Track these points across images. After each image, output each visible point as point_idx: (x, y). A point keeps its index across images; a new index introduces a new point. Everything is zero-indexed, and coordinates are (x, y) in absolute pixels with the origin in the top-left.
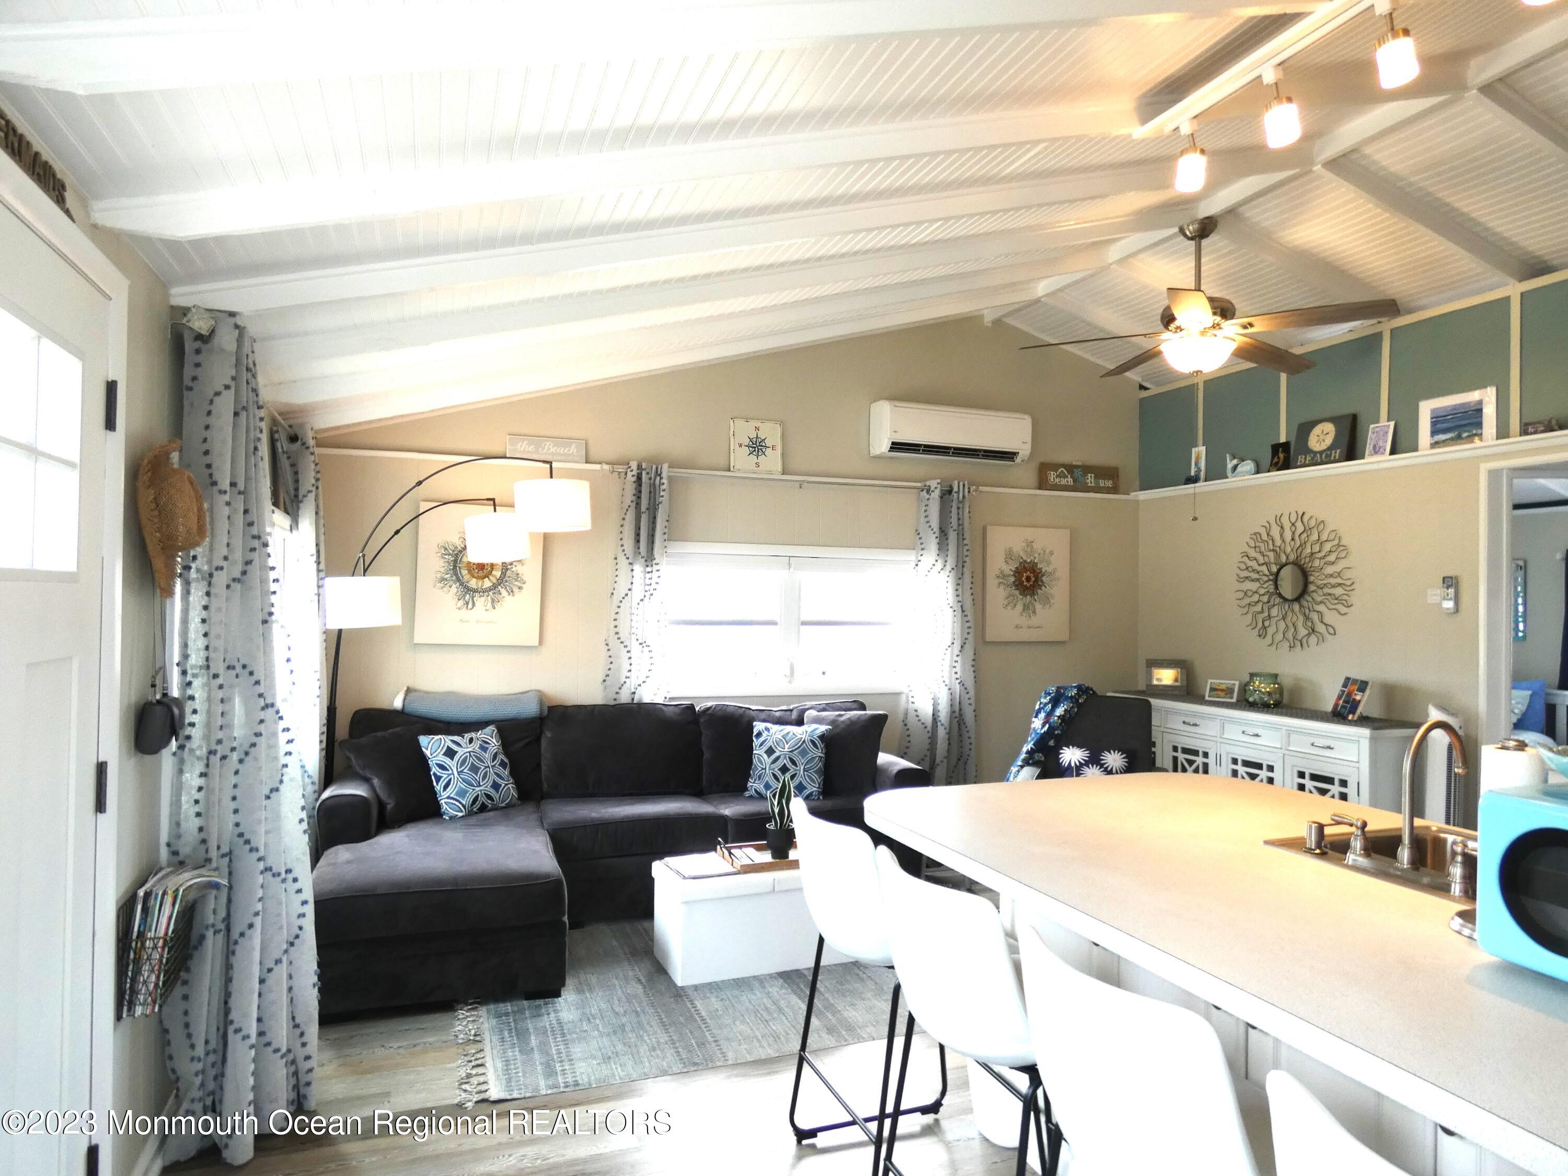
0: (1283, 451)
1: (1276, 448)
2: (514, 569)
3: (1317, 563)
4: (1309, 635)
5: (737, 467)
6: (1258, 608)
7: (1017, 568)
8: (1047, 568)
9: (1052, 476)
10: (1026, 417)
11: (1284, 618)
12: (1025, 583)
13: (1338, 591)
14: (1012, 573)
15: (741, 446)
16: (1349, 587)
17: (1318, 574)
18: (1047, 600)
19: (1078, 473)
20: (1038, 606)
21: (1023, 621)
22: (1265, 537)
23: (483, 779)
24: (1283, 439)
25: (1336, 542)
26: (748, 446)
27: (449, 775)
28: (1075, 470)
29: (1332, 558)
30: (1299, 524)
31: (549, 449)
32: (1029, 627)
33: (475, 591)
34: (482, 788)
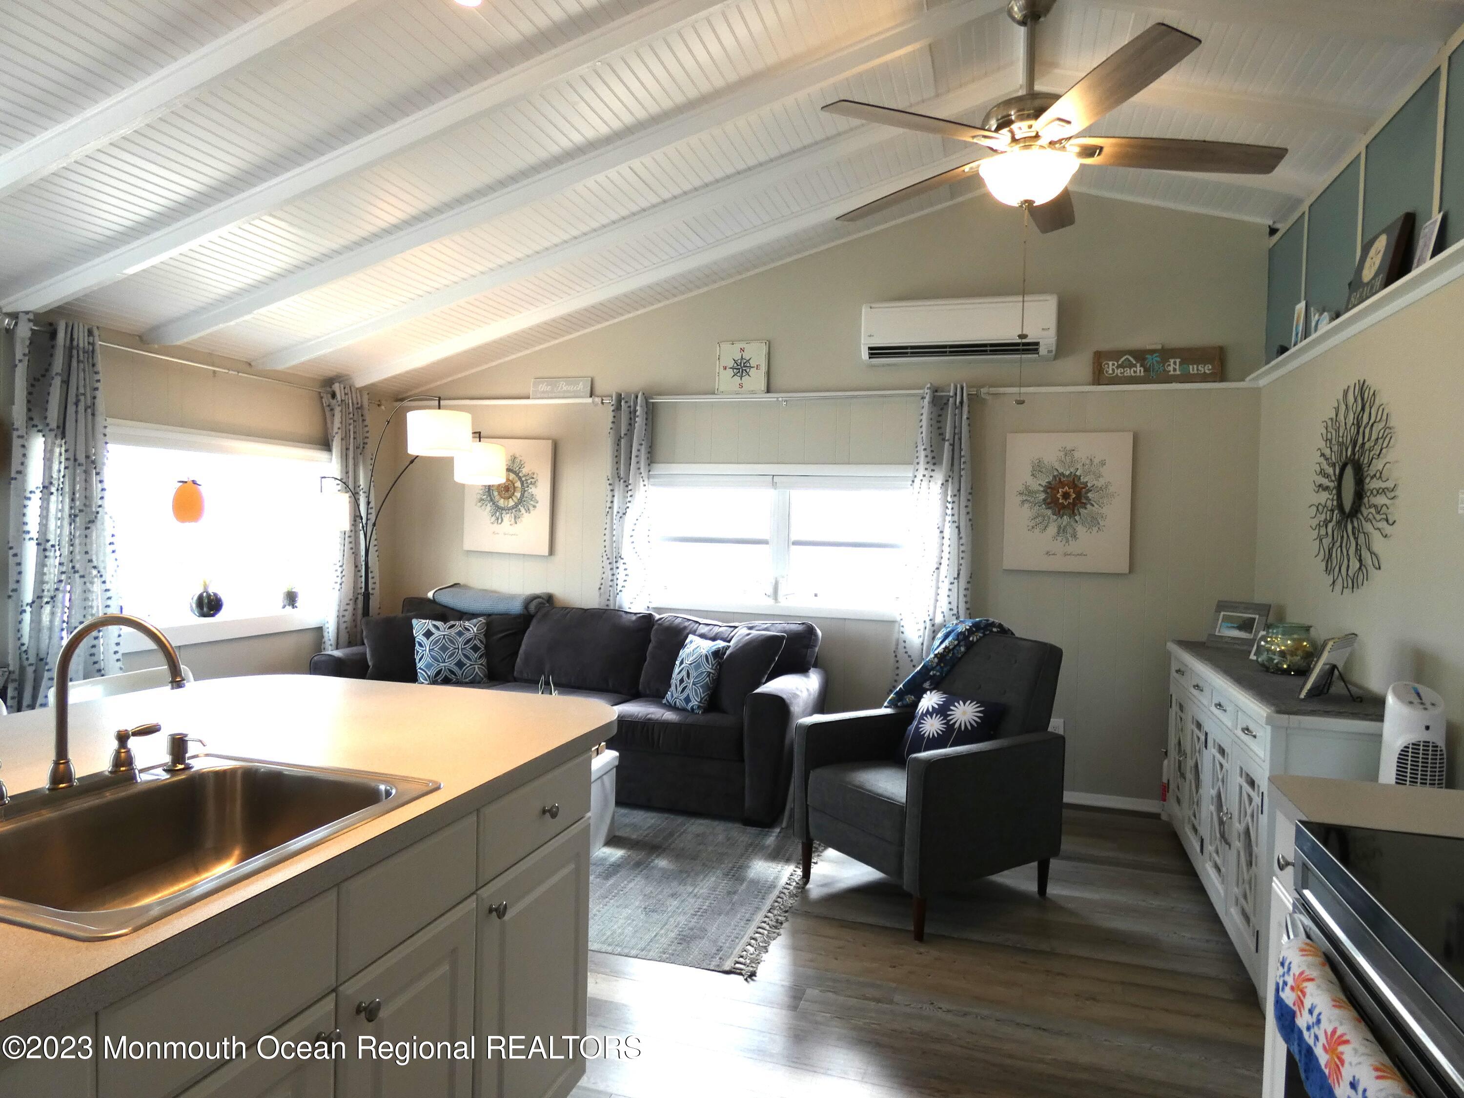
2: (530, 491)
4: (1359, 569)
5: (721, 389)
6: (1325, 529)
7: (1049, 483)
8: (1095, 482)
9: (1111, 368)
10: (1048, 297)
11: (1341, 545)
12: (1061, 501)
14: (1042, 489)
15: (725, 368)
18: (1094, 522)
19: (1151, 360)
20: (1080, 529)
21: (1058, 546)
23: (449, 658)
26: (733, 368)
27: (423, 651)
28: (1148, 356)
31: (562, 388)
32: (1066, 554)
33: (503, 509)
34: (446, 664)
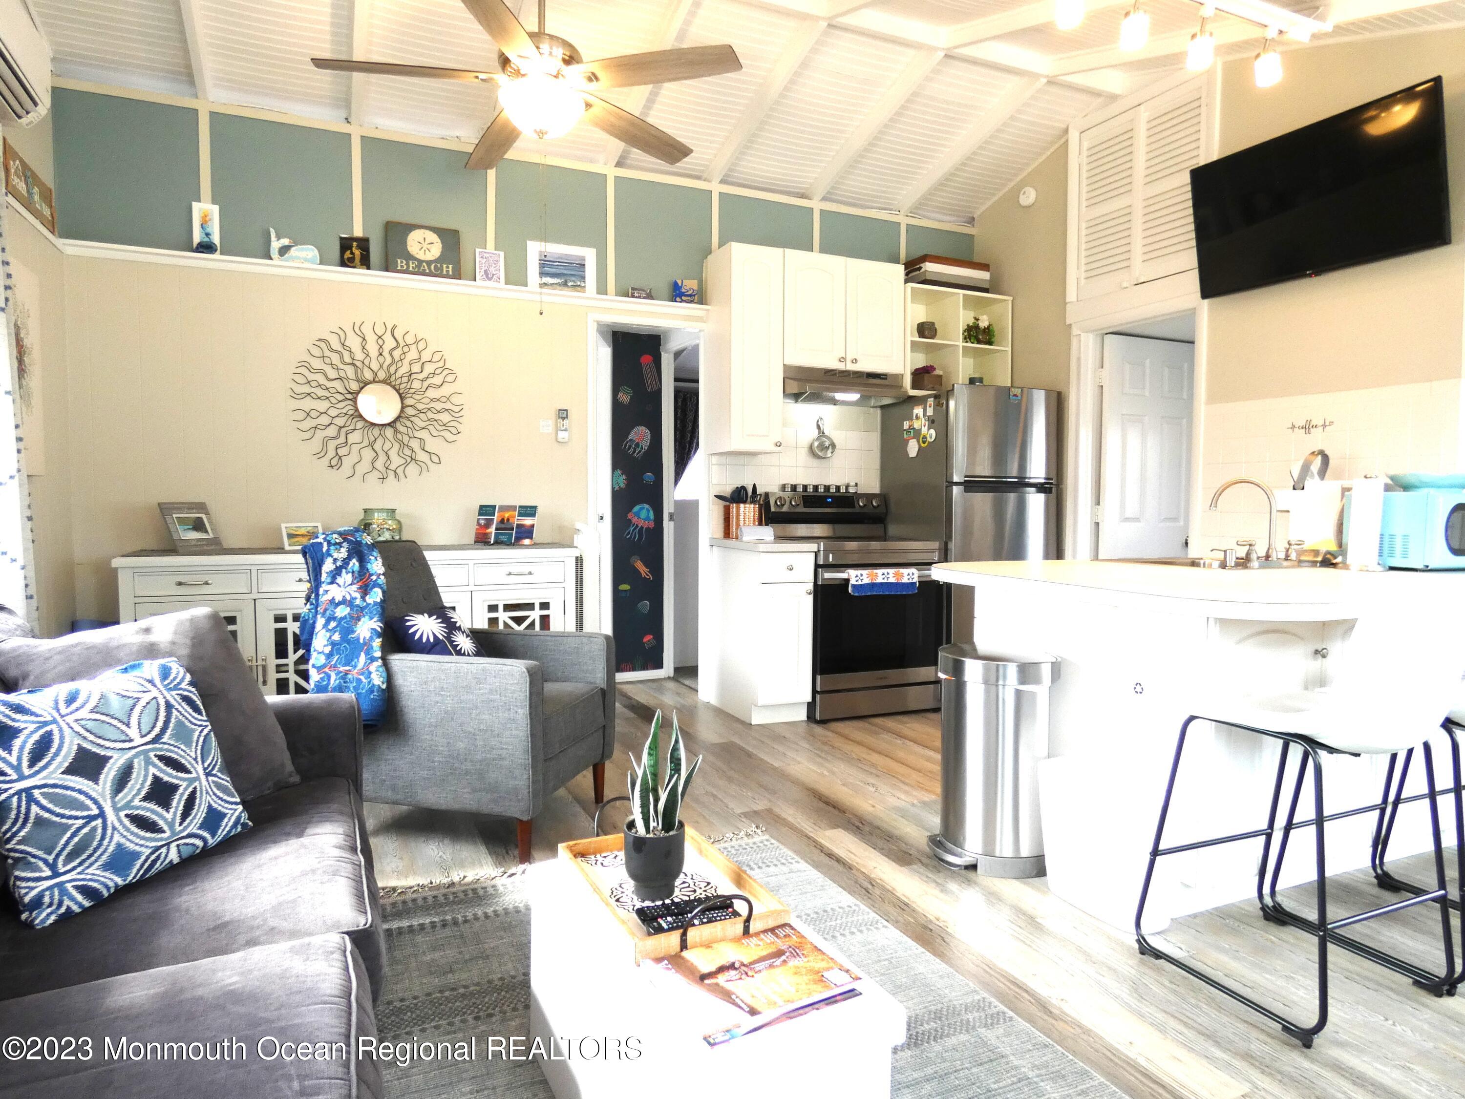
0: (358, 247)
1: (346, 244)
3: (416, 385)
4: (407, 464)
6: (332, 431)
11: (371, 445)
13: (445, 417)
16: (456, 415)
17: (420, 397)
22: (336, 346)
24: (358, 232)
25: (441, 364)
28: (27, 172)
29: (437, 380)
30: (388, 337)
